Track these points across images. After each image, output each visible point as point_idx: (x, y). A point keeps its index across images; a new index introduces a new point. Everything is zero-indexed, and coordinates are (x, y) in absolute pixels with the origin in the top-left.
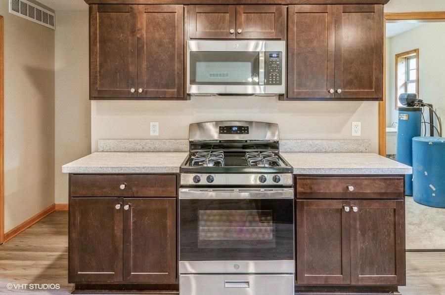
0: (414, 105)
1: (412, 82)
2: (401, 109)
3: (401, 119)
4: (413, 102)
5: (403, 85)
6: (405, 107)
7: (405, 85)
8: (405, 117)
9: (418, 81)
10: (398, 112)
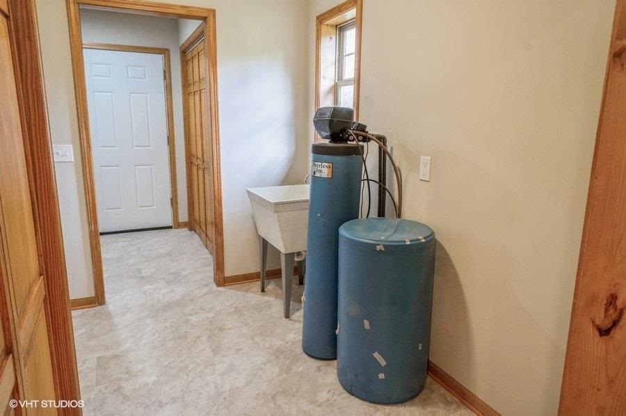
0: (347, 139)
1: (348, 82)
2: (318, 150)
3: (318, 175)
4: (344, 130)
5: (331, 90)
6: (327, 142)
7: (335, 90)
8: (325, 171)
9: (358, 81)
10: (311, 156)
